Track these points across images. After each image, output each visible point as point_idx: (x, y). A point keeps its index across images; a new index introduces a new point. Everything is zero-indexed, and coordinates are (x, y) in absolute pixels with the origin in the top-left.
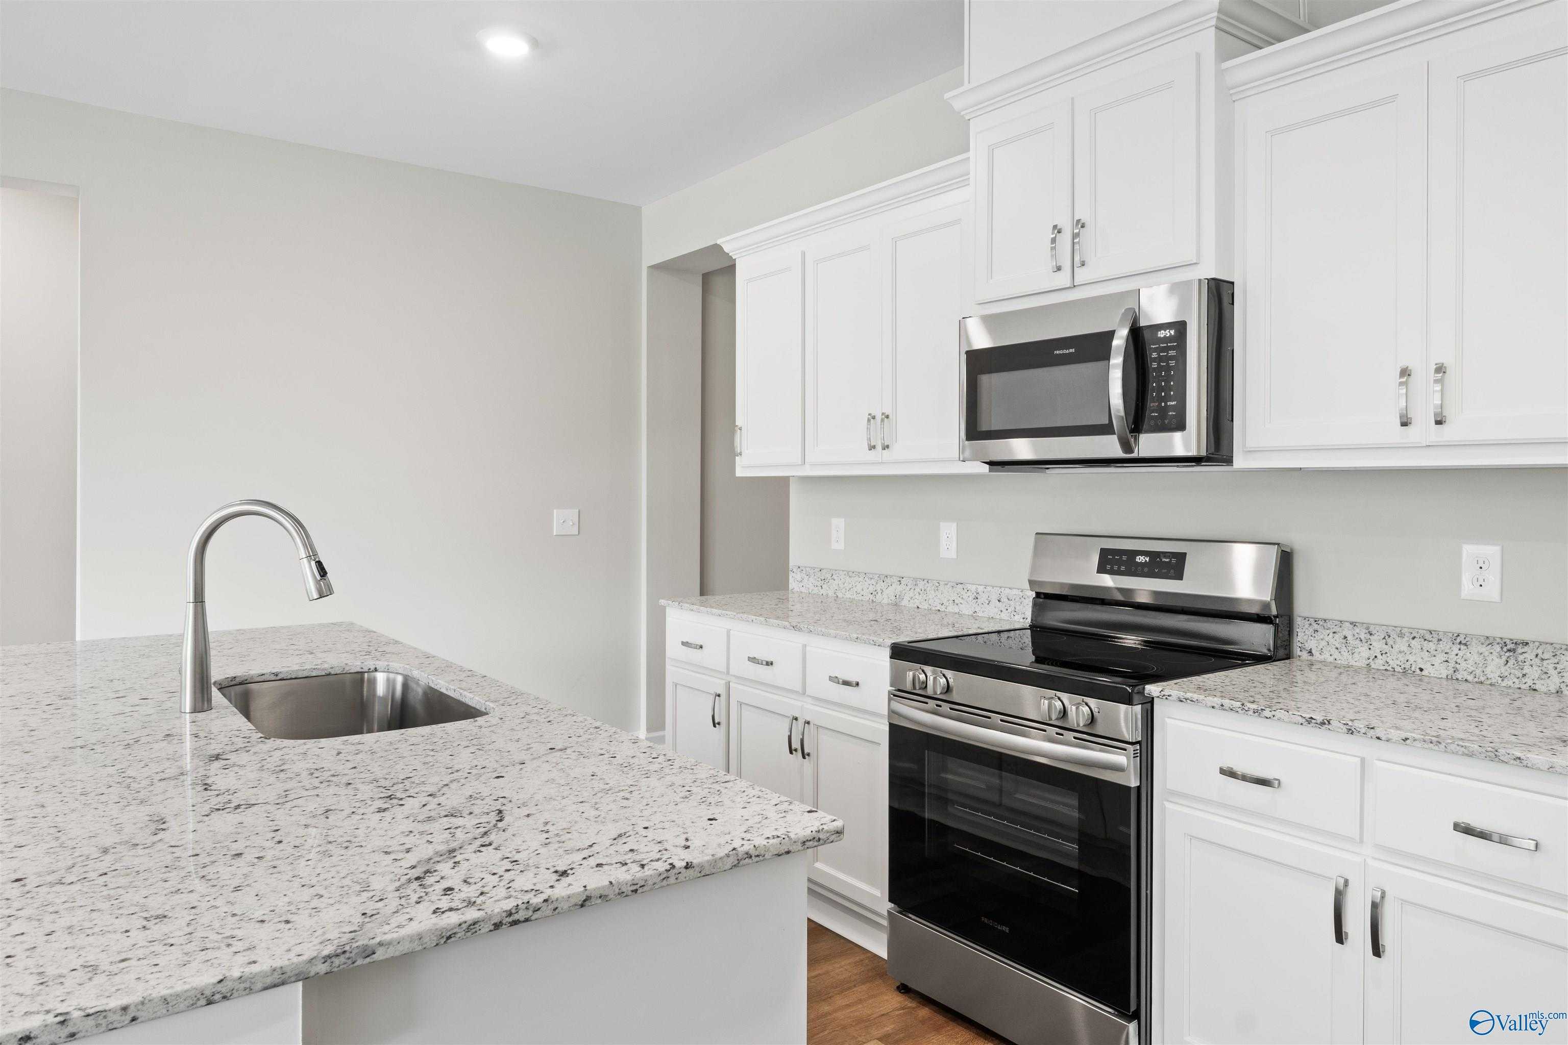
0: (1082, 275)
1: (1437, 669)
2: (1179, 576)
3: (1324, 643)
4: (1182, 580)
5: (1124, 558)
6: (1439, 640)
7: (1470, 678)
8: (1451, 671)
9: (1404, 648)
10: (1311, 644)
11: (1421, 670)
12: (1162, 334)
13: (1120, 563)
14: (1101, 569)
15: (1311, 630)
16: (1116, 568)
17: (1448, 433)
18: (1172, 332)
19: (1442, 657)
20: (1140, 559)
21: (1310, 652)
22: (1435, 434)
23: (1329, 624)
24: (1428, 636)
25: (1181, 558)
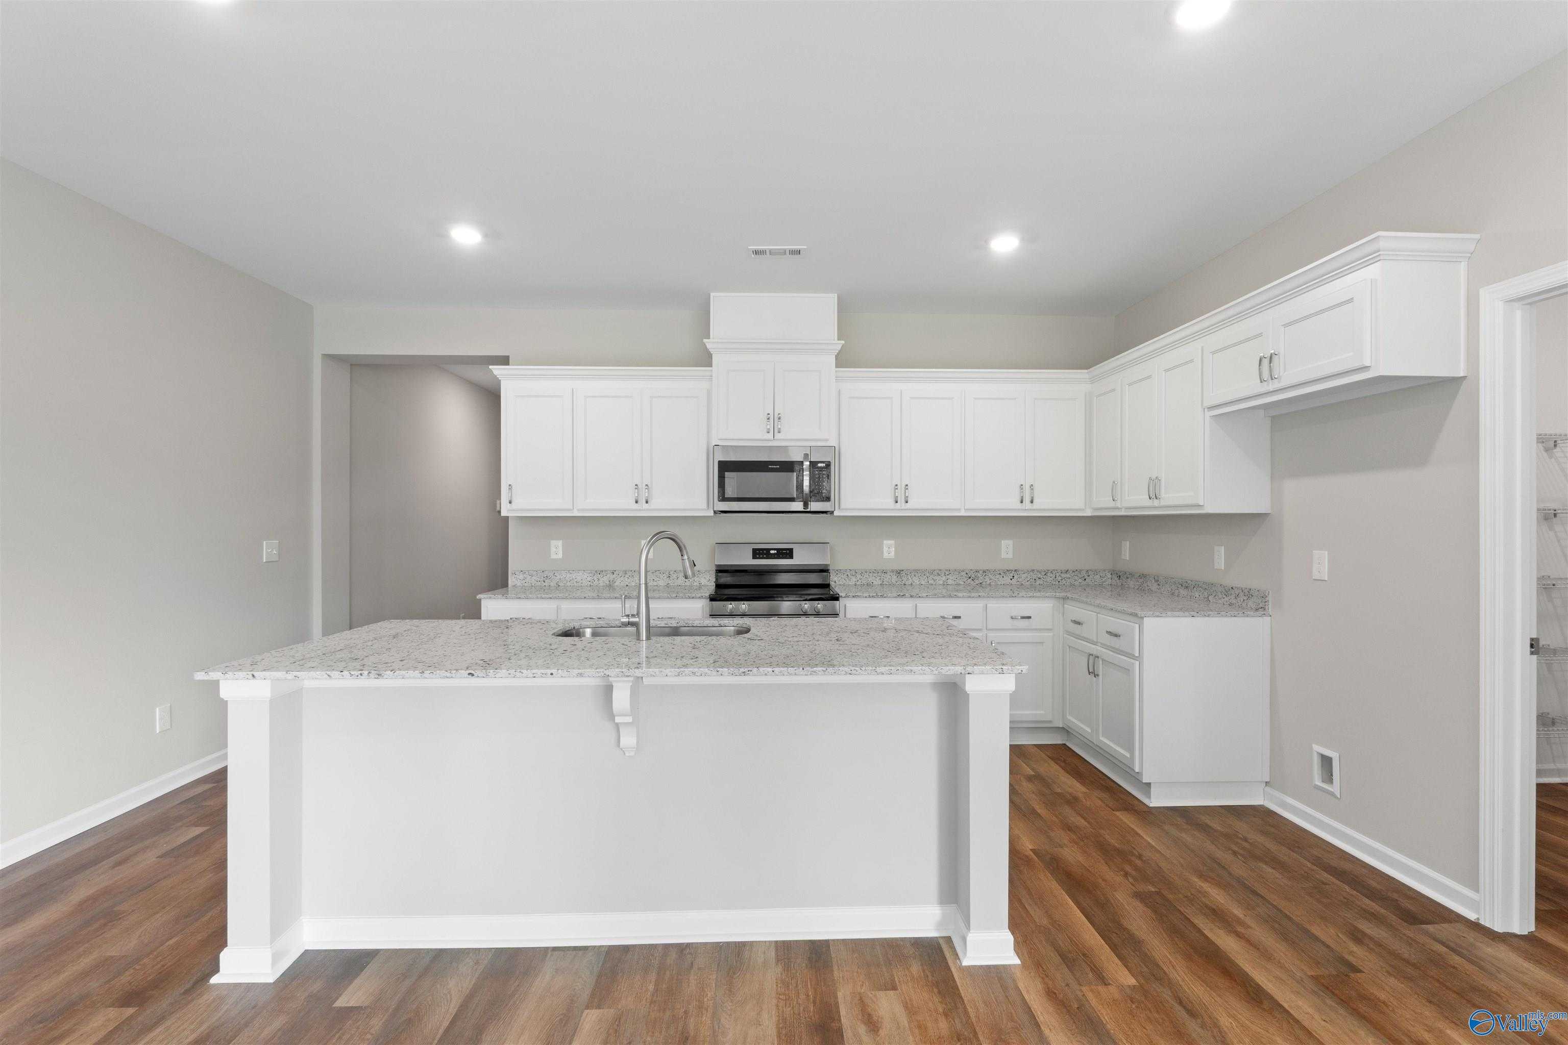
0: (778, 436)
1: (877, 582)
2: (791, 557)
3: (840, 578)
4: (793, 558)
5: (765, 552)
6: (878, 572)
7: (887, 584)
8: (881, 582)
9: (867, 576)
10: (836, 579)
11: (873, 583)
12: (820, 465)
13: (763, 554)
14: (754, 557)
15: (835, 574)
16: (761, 556)
17: (908, 506)
18: (824, 465)
19: (879, 578)
20: (772, 552)
21: (835, 582)
22: (904, 506)
23: (842, 571)
24: (875, 572)
25: (791, 550)
